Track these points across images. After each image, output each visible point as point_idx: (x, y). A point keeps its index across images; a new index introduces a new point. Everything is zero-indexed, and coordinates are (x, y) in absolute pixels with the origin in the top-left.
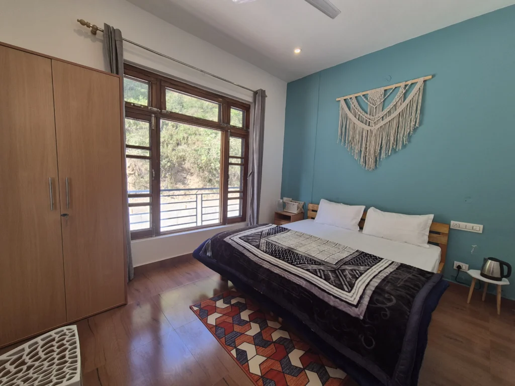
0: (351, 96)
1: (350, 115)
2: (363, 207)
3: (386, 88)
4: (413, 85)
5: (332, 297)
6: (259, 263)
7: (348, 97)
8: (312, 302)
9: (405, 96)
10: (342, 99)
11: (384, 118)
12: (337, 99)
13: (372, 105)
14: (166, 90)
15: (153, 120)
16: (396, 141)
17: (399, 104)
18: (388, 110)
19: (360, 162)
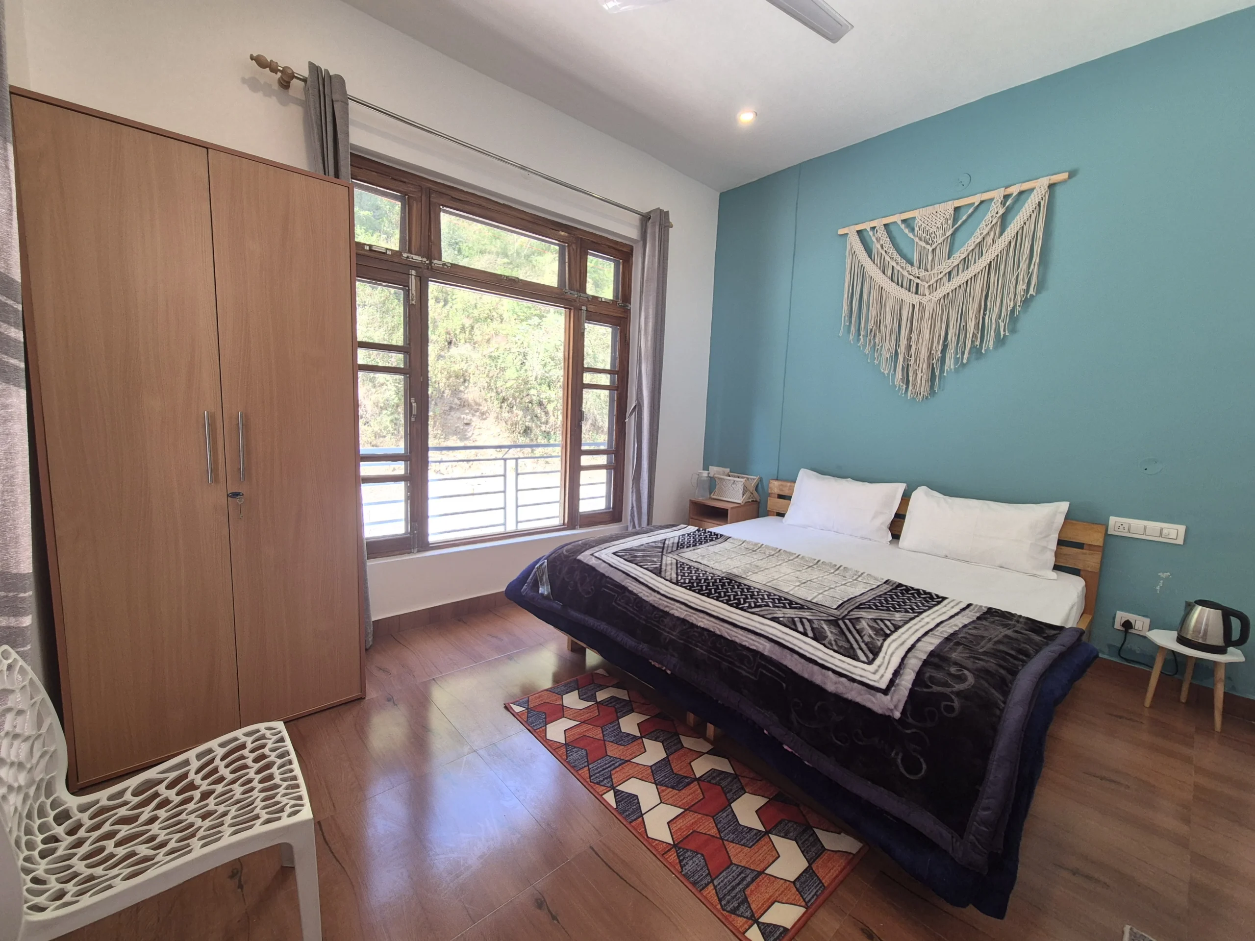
0: (873, 224)
1: (872, 270)
2: (901, 488)
3: (958, 203)
4: (1023, 196)
5: (830, 673)
6: (661, 607)
7: (866, 226)
8: (784, 685)
9: (1004, 221)
10: (851, 231)
11: (954, 273)
12: (841, 232)
13: (923, 244)
14: (442, 214)
15: (413, 283)
16: (982, 328)
17: (989, 240)
18: (963, 256)
19: (893, 382)
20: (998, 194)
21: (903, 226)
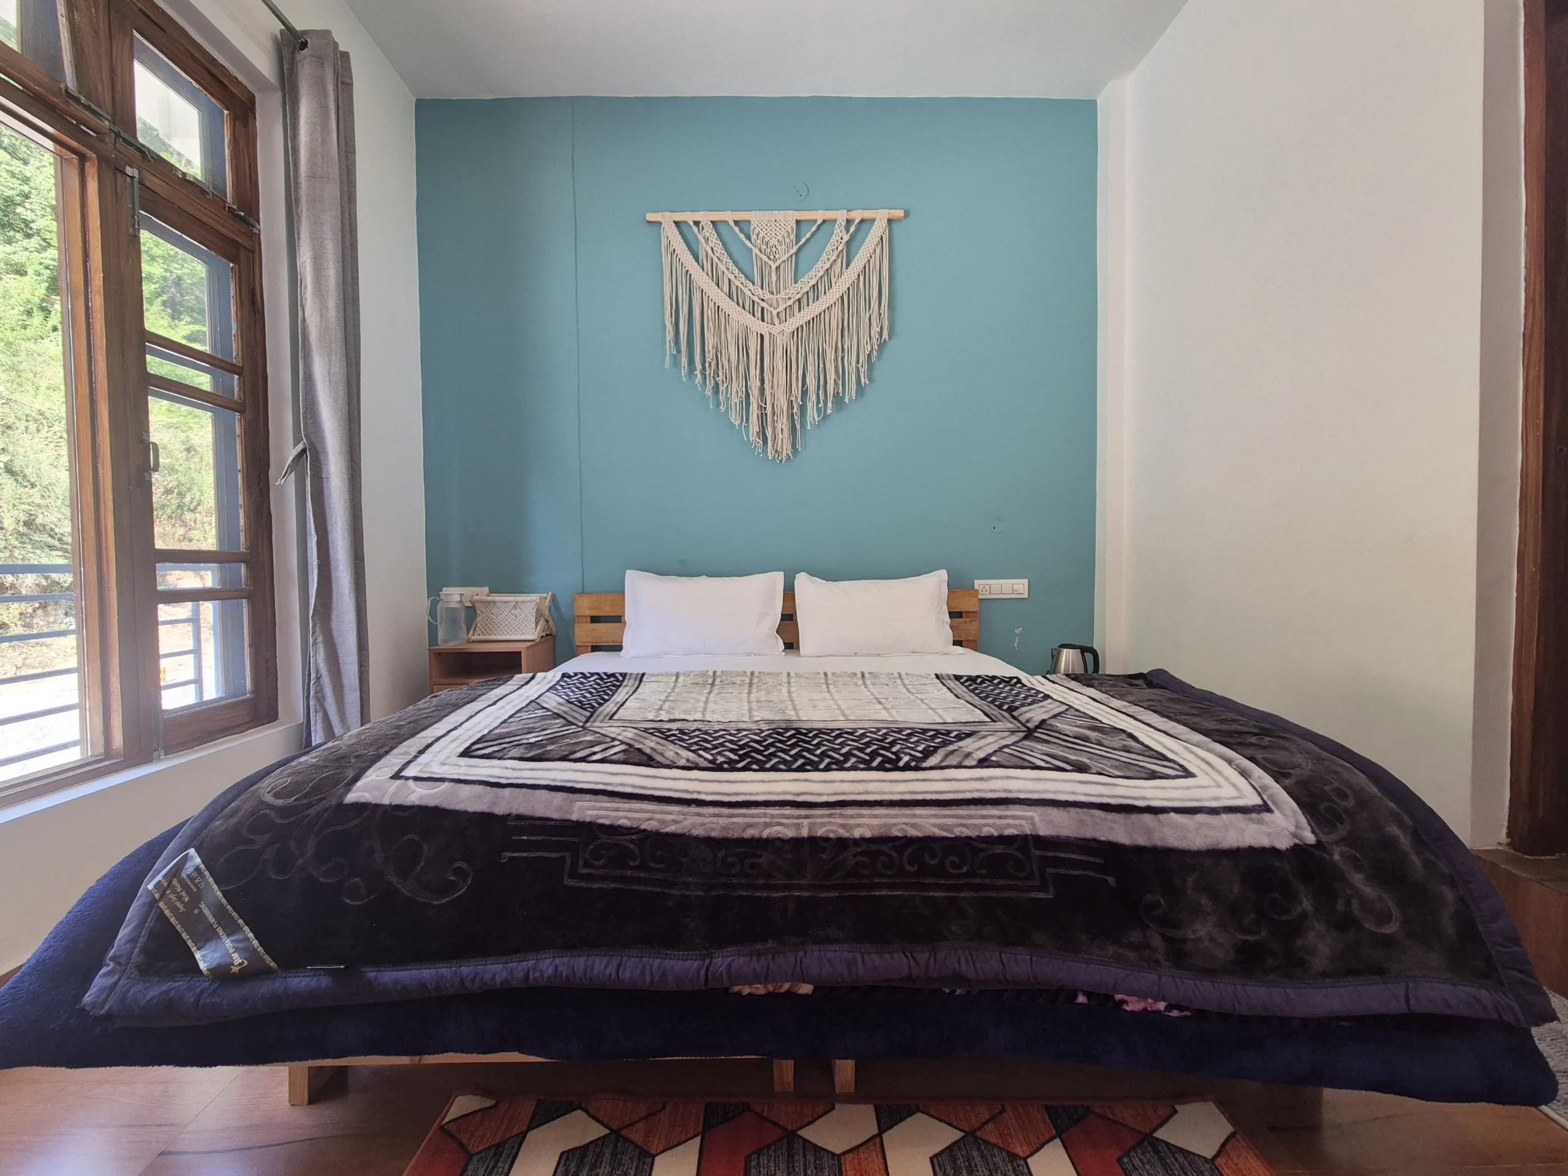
0: (699, 216)
1: (702, 279)
2: (777, 579)
3: (803, 216)
4: (864, 226)
7: (688, 217)
9: (849, 252)
10: (667, 219)
12: (651, 217)
13: (765, 258)
17: (837, 268)
18: (813, 282)
19: (748, 436)
20: (841, 216)
21: (737, 230)
